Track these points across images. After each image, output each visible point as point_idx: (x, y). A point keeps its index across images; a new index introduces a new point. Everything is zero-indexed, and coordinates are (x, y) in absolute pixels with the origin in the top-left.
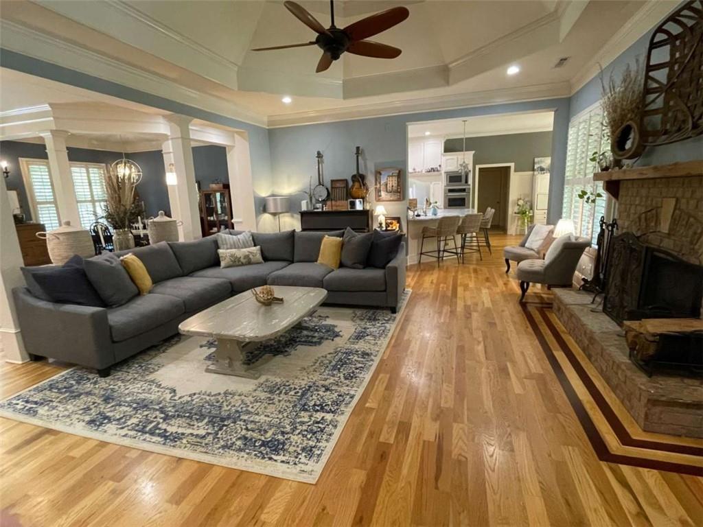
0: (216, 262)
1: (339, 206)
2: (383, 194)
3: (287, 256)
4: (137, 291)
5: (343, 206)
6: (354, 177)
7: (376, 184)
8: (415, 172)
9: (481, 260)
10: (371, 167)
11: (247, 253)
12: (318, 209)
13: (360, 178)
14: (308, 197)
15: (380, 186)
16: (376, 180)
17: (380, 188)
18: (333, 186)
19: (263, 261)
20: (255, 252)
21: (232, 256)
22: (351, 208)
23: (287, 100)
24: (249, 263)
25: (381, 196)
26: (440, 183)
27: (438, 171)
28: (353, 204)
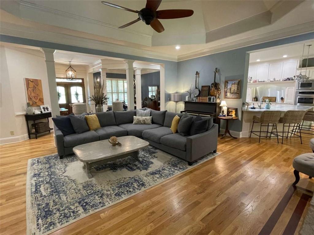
0: (131, 121)
1: (203, 100)
2: (228, 94)
3: (161, 122)
4: (88, 129)
5: (206, 99)
6: (213, 84)
7: (225, 89)
8: (275, 81)
9: (302, 144)
10: (223, 79)
11: (144, 119)
12: (194, 100)
13: (216, 85)
14: (189, 95)
15: (227, 89)
16: (225, 86)
17: (227, 91)
18: (203, 89)
19: (151, 123)
20: (148, 119)
21: (138, 119)
22: (209, 101)
23: (178, 47)
24: (145, 123)
25: (227, 95)
26: (294, 88)
27: (292, 80)
28: (210, 99)
